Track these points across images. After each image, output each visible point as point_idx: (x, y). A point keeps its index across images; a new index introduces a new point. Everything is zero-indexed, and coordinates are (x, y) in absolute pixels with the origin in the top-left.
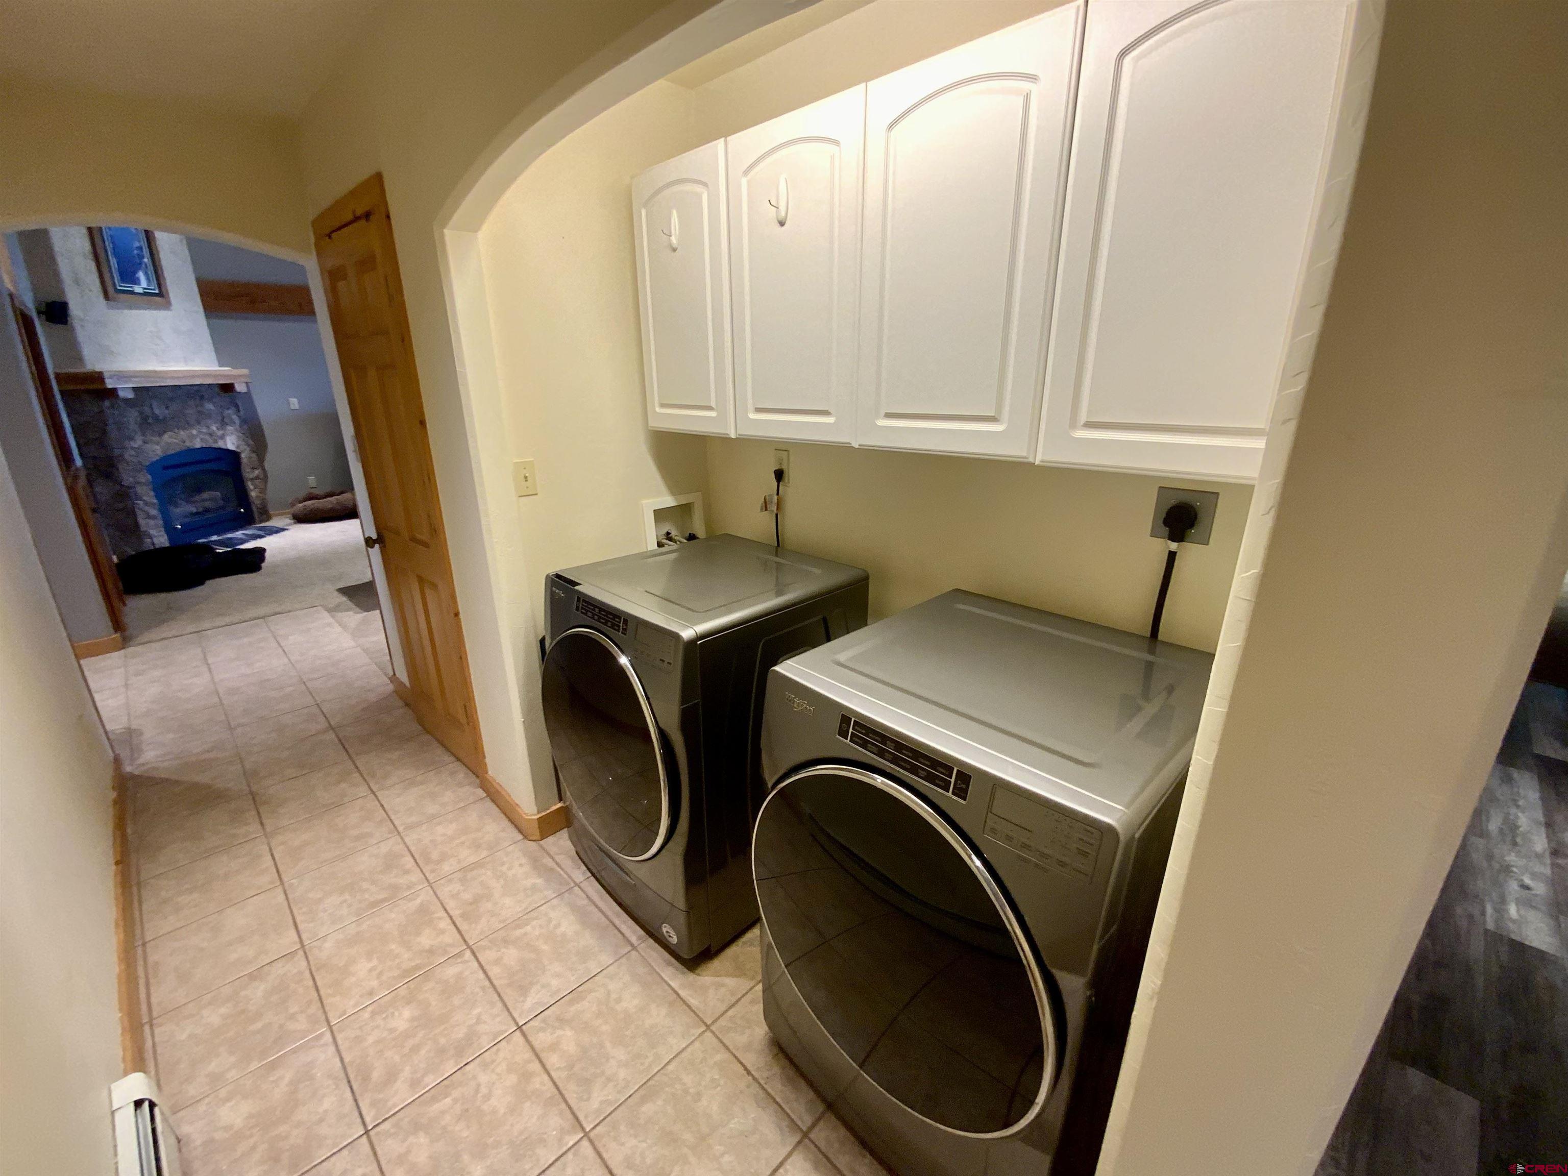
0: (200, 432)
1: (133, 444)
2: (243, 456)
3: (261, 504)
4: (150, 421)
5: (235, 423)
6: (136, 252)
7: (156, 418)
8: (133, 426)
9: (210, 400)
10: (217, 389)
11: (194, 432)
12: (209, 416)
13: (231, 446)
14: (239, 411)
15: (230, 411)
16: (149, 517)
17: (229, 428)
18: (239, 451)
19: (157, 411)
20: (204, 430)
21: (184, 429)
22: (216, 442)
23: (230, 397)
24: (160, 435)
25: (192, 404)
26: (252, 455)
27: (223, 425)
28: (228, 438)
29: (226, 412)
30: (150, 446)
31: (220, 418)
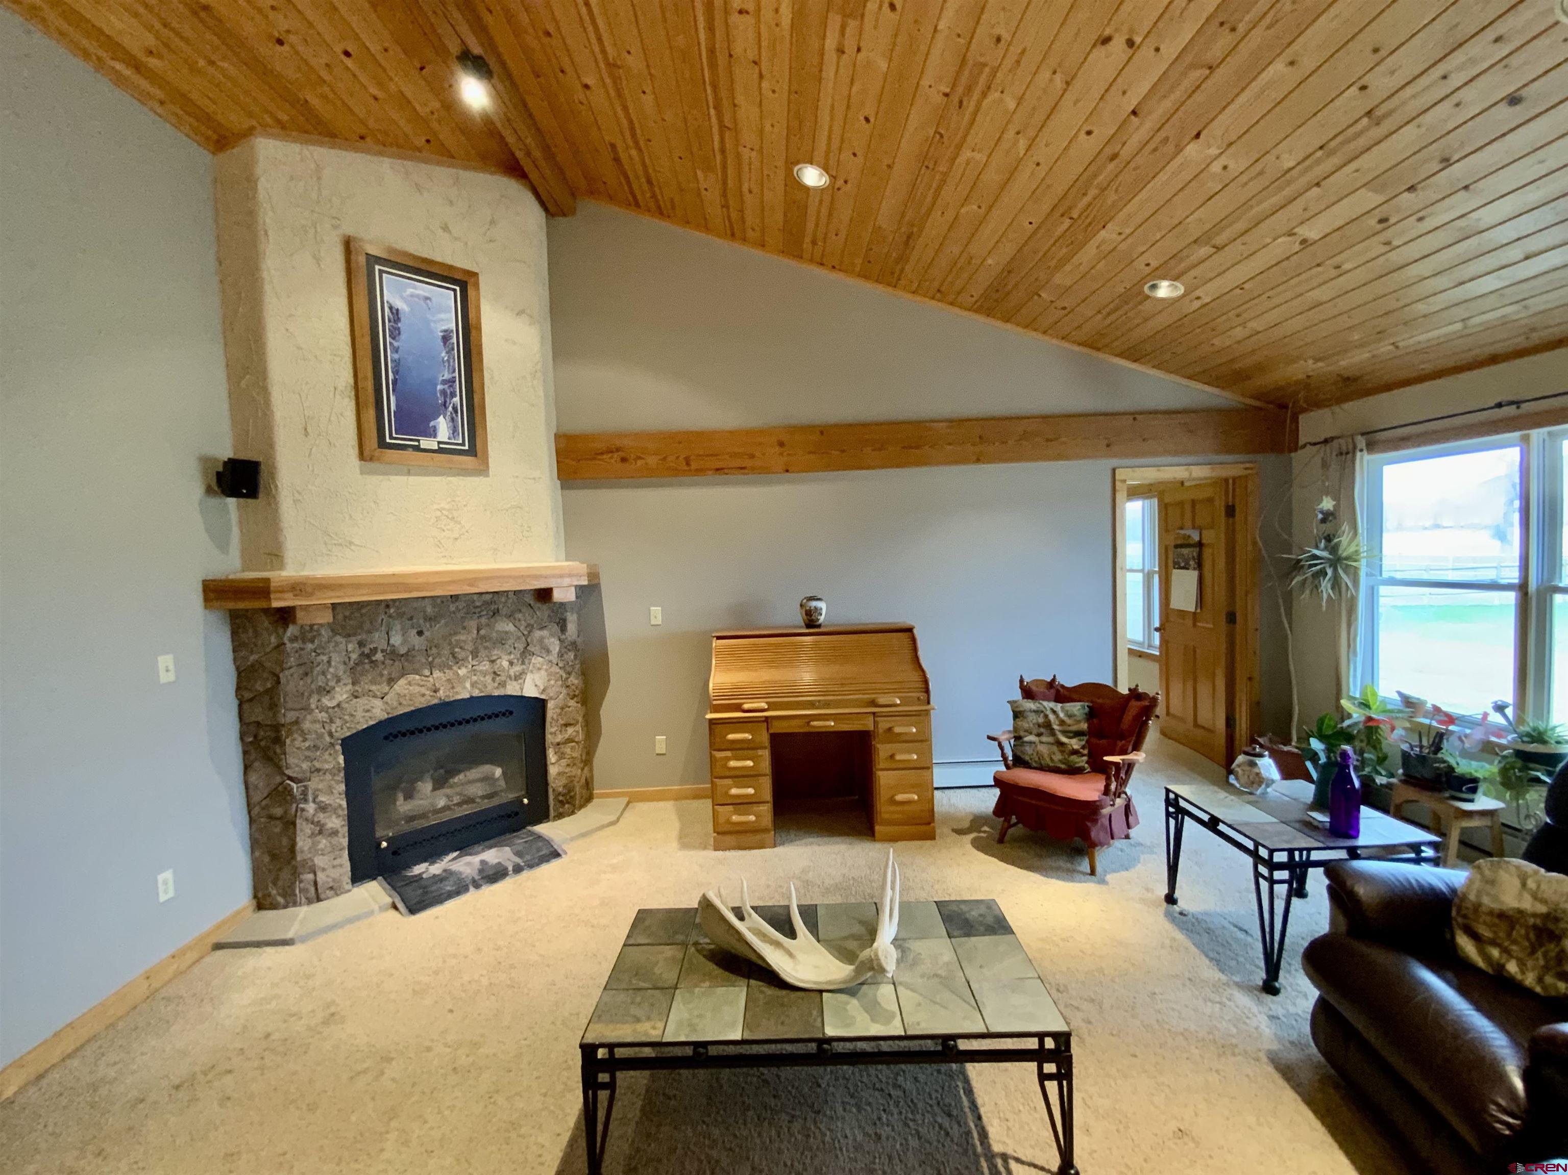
0: (474, 672)
1: (327, 702)
2: (550, 705)
3: (564, 787)
4: (379, 656)
5: (548, 651)
6: (439, 387)
7: (393, 654)
8: (337, 667)
9: (510, 616)
10: (529, 599)
11: (462, 672)
12: (501, 641)
13: (530, 691)
14: (563, 629)
15: (545, 633)
16: (321, 830)
17: (537, 660)
18: (543, 697)
19: (396, 640)
20: (485, 666)
21: (443, 667)
22: (503, 685)
23: (543, 611)
24: (391, 681)
25: (472, 624)
26: (572, 703)
27: (526, 654)
28: (529, 678)
29: (537, 634)
30: (362, 702)
31: (520, 646)
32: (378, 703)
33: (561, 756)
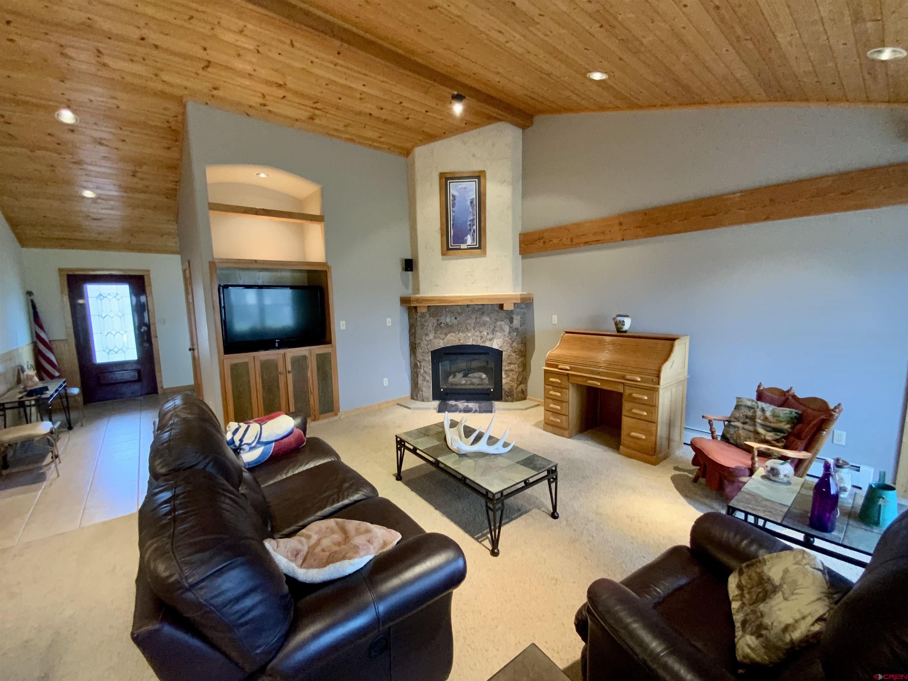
0: (473, 335)
1: (427, 338)
2: (504, 353)
3: (509, 389)
4: (442, 325)
5: (504, 331)
6: (468, 223)
7: (447, 325)
8: (430, 328)
9: (488, 315)
10: (495, 308)
11: (469, 334)
12: (484, 324)
13: (495, 346)
14: (512, 322)
15: (502, 323)
16: (424, 379)
17: (498, 334)
18: (500, 349)
19: (448, 320)
20: (477, 333)
21: (463, 332)
22: (484, 342)
23: (502, 314)
24: (446, 334)
25: (474, 317)
26: (514, 354)
27: (493, 331)
28: (495, 341)
29: (499, 323)
30: (436, 341)
31: (492, 327)
32: (441, 341)
33: (508, 376)
